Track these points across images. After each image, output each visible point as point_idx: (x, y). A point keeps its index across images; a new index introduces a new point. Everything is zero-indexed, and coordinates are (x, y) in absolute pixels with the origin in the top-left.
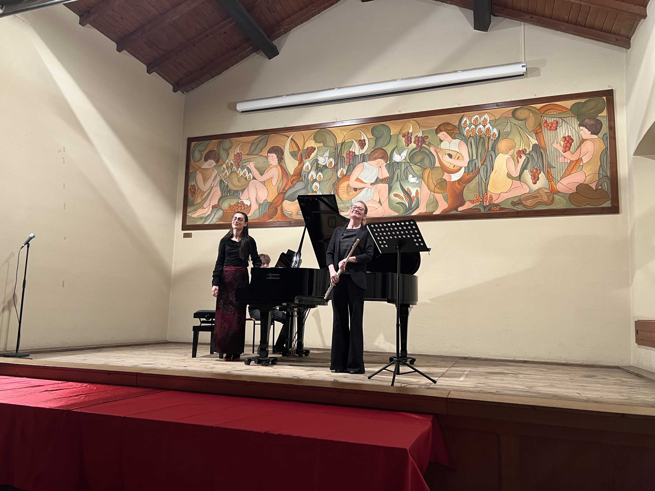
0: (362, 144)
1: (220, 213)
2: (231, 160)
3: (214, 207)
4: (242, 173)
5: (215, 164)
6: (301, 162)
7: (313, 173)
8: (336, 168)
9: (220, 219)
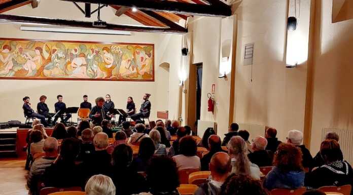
0: (76, 50)
1: (14, 73)
2: (17, 50)
3: (10, 70)
4: (23, 56)
5: (9, 51)
6: (50, 54)
7: (56, 59)
8: (65, 59)
9: (14, 75)
